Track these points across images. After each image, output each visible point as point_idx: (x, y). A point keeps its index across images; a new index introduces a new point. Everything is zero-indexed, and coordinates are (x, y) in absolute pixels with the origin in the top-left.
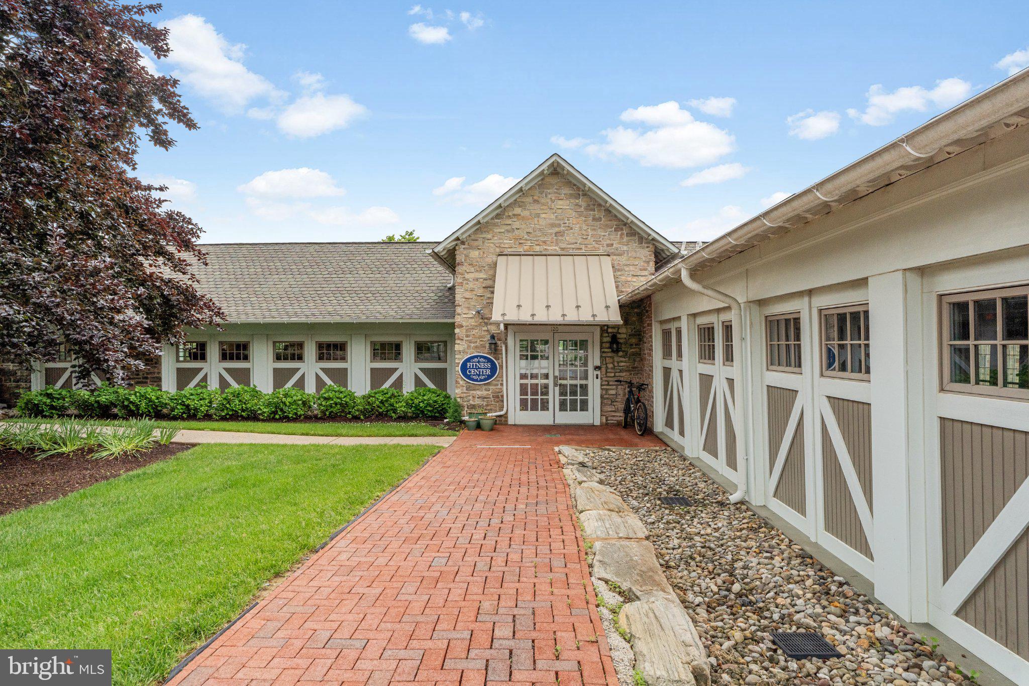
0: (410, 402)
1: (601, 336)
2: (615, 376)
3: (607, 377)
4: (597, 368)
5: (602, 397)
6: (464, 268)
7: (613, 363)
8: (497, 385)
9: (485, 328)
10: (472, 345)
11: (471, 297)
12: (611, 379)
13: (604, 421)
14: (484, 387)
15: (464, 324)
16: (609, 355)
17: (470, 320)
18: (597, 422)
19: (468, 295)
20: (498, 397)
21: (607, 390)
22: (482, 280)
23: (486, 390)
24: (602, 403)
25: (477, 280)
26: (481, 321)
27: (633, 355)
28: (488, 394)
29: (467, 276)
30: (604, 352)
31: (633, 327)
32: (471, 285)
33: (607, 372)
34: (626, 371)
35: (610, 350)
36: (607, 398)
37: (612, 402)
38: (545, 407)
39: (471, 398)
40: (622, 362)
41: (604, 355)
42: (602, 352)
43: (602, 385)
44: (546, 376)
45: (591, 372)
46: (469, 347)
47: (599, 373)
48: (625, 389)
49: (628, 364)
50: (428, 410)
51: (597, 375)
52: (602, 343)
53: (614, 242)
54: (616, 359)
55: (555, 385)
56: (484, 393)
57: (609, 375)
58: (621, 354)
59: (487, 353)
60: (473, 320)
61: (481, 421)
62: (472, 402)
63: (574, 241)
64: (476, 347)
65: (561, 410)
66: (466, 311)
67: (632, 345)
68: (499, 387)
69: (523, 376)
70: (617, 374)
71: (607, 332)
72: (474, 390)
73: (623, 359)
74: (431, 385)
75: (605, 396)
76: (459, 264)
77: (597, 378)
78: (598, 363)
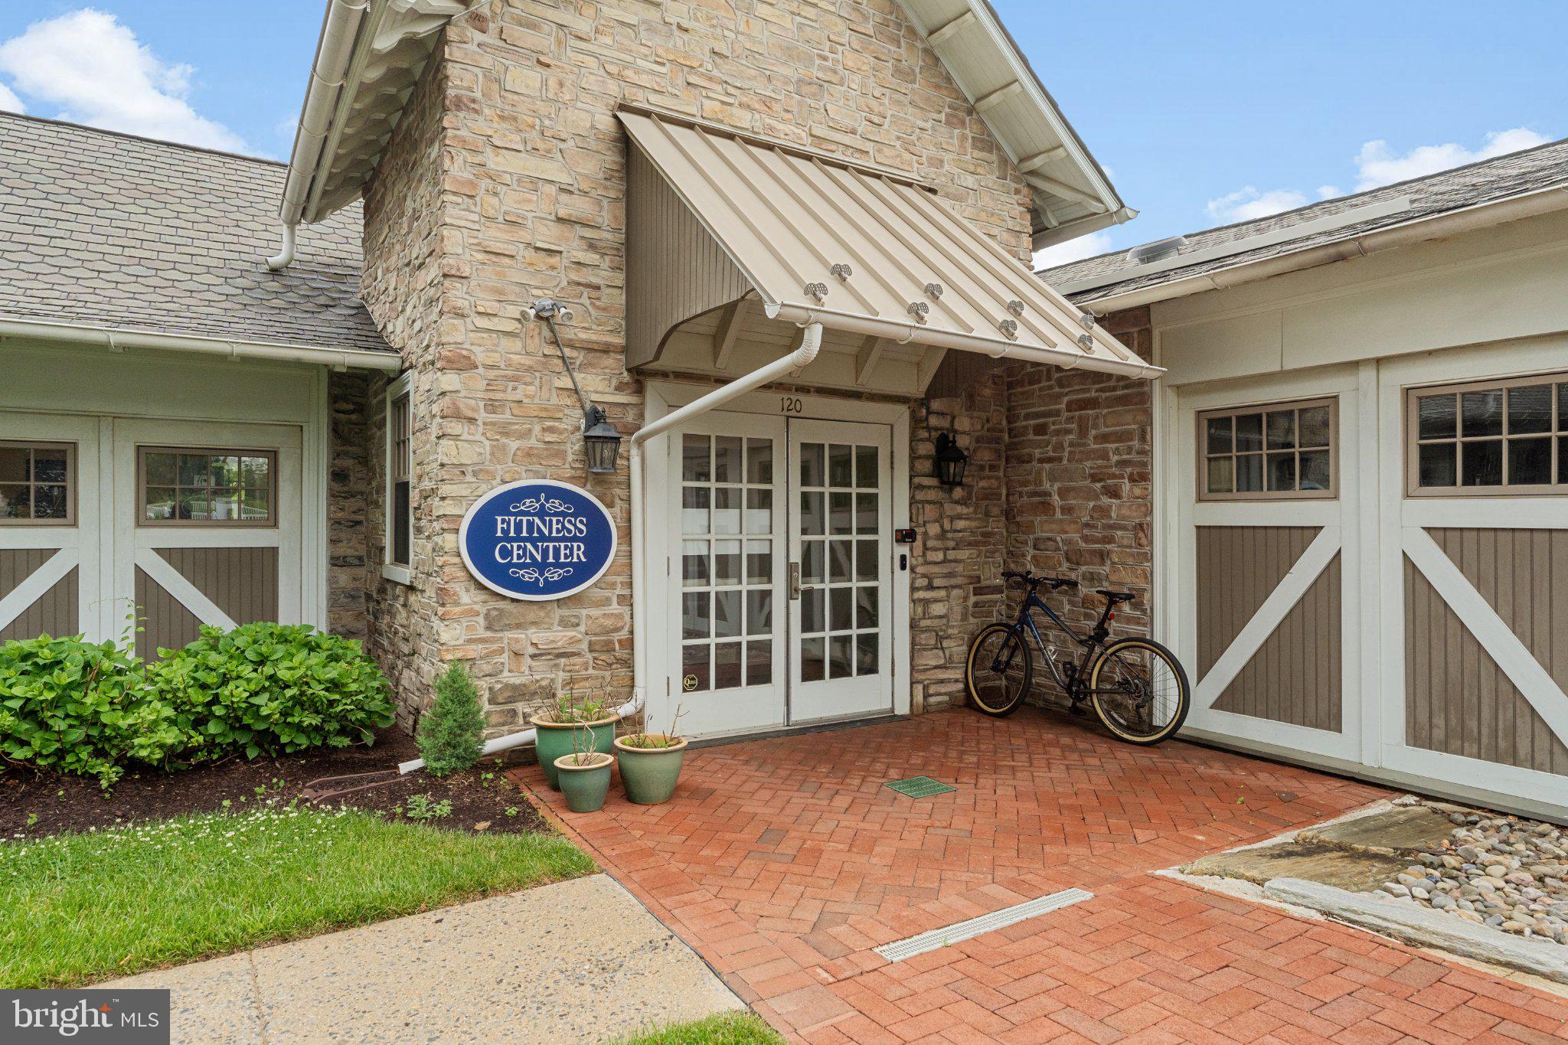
0: (198, 697)
1: (913, 439)
2: (945, 561)
3: (927, 563)
4: (905, 536)
5: (913, 625)
6: (481, 125)
7: (939, 520)
8: (607, 602)
9: (565, 382)
10: (514, 445)
11: (510, 249)
12: (936, 569)
13: (919, 698)
14: (558, 613)
15: (480, 356)
16: (932, 495)
17: (506, 343)
18: (903, 708)
19: (497, 237)
20: (608, 648)
21: (926, 602)
22: (552, 190)
23: (564, 623)
24: (913, 643)
25: (534, 183)
26: (550, 350)
27: (986, 497)
28: (574, 641)
29: (494, 161)
30: (921, 487)
31: (984, 415)
32: (511, 201)
33: (925, 548)
34: (970, 544)
35: (933, 481)
36: (928, 629)
37: (940, 639)
38: (761, 674)
39: (504, 658)
40: (960, 517)
41: (919, 496)
42: (914, 487)
43: (913, 589)
44: (762, 566)
45: (887, 551)
46: (498, 451)
47: (905, 549)
48: (966, 598)
49: (974, 524)
50: (299, 728)
51: (903, 558)
52: (914, 457)
53: (947, 157)
54: (950, 509)
55: (790, 595)
56: (557, 636)
57: (932, 556)
58: (958, 493)
59: (572, 479)
60: (517, 345)
61: (632, 763)
62: (509, 678)
63: (848, 123)
64: (529, 454)
65: (806, 677)
66: (491, 306)
67: (982, 468)
68: (615, 608)
69: (695, 567)
70: (951, 555)
71: (928, 428)
72: (519, 626)
73: (965, 510)
74: (215, 618)
75: (924, 623)
76: (459, 104)
77: (903, 567)
78: (903, 523)
